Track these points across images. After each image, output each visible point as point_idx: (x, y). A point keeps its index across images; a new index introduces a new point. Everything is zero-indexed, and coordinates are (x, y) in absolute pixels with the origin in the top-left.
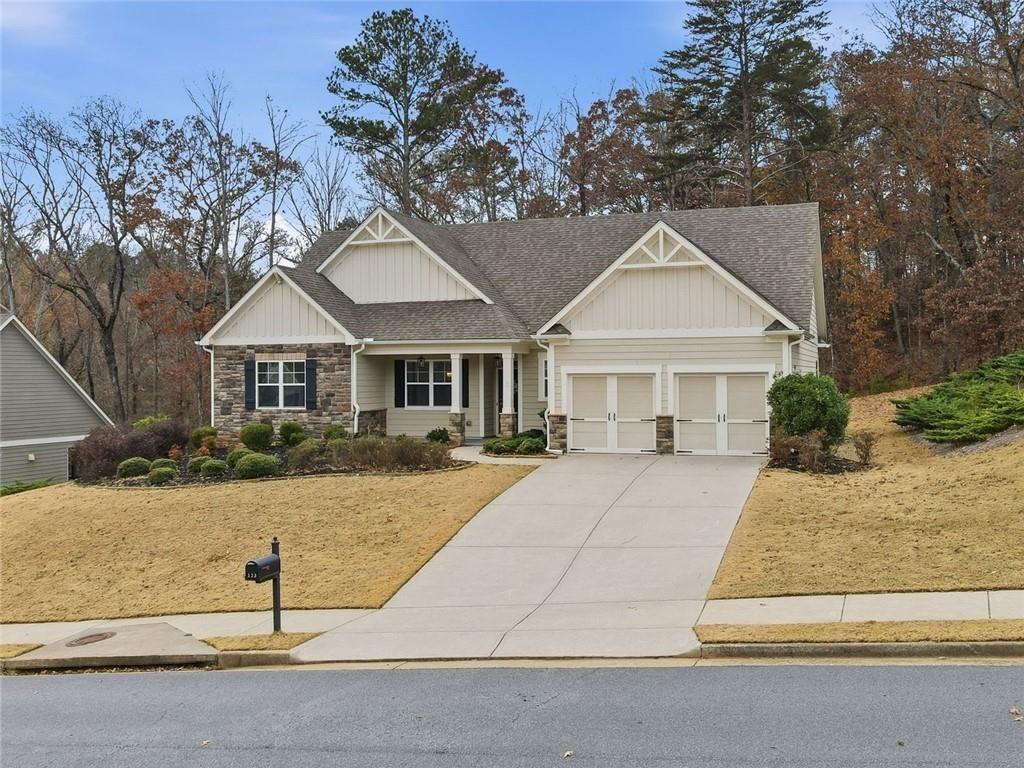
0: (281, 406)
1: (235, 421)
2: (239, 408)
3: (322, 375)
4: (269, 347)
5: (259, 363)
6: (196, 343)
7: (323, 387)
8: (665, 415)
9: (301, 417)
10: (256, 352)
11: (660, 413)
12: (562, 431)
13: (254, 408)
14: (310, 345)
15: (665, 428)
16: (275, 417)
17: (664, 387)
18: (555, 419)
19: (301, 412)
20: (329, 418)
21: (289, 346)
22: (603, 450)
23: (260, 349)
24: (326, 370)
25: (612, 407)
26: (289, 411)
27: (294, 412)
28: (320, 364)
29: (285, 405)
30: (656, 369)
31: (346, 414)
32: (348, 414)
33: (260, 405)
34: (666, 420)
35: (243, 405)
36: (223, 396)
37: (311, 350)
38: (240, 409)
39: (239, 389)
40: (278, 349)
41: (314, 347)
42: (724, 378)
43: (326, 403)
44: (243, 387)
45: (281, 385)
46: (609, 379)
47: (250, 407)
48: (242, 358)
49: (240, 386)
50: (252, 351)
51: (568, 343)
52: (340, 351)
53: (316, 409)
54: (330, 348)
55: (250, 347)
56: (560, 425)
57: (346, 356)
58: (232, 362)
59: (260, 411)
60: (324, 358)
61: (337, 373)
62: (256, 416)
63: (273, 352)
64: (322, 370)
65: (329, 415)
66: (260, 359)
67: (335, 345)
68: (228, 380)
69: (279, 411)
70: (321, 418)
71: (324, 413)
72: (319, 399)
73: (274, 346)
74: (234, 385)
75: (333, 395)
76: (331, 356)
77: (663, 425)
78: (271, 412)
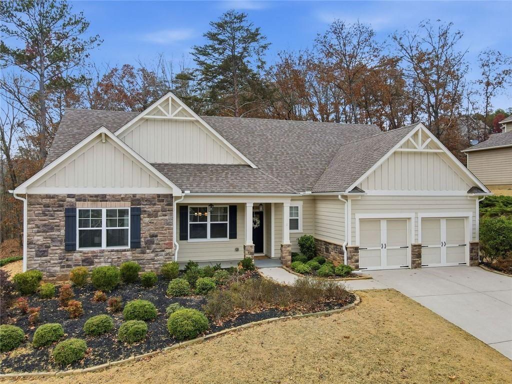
0: (104, 246)
1: (52, 262)
2: (57, 250)
3: (145, 219)
4: (91, 196)
5: (80, 210)
6: (11, 191)
7: (146, 230)
8: (417, 244)
9: (125, 255)
10: (77, 200)
11: (414, 243)
12: (356, 258)
13: (75, 250)
14: (134, 196)
15: (417, 252)
16: (97, 256)
17: (416, 226)
18: (352, 249)
19: (125, 251)
20: (153, 255)
21: (113, 196)
22: (379, 268)
23: (82, 198)
24: (150, 216)
25: (384, 240)
26: (112, 251)
27: (117, 251)
28: (145, 211)
29: (108, 245)
30: (412, 215)
31: (168, 251)
32: (170, 250)
33: (80, 246)
34: (417, 247)
35: (63, 247)
36: (38, 240)
37: (135, 200)
38: (59, 251)
39: (59, 233)
40: (103, 198)
41: (137, 197)
42: (445, 220)
43: (149, 243)
44: (63, 232)
45: (104, 229)
46: (382, 221)
47: (70, 248)
48: (62, 206)
49: (59, 230)
50: (73, 200)
51: (360, 198)
52: (163, 201)
53: (140, 248)
54: (153, 198)
55: (69, 196)
56: (355, 254)
57: (168, 205)
58: (50, 209)
59: (81, 252)
60: (147, 206)
61: (160, 218)
62: (77, 256)
63: (97, 201)
64: (146, 215)
65: (152, 252)
66: (80, 206)
67: (159, 196)
68: (45, 225)
69: (103, 251)
70: (146, 255)
71: (148, 251)
72: (142, 240)
73: (97, 196)
74: (52, 229)
75: (156, 236)
76: (155, 204)
77: (417, 250)
78: (93, 252)
